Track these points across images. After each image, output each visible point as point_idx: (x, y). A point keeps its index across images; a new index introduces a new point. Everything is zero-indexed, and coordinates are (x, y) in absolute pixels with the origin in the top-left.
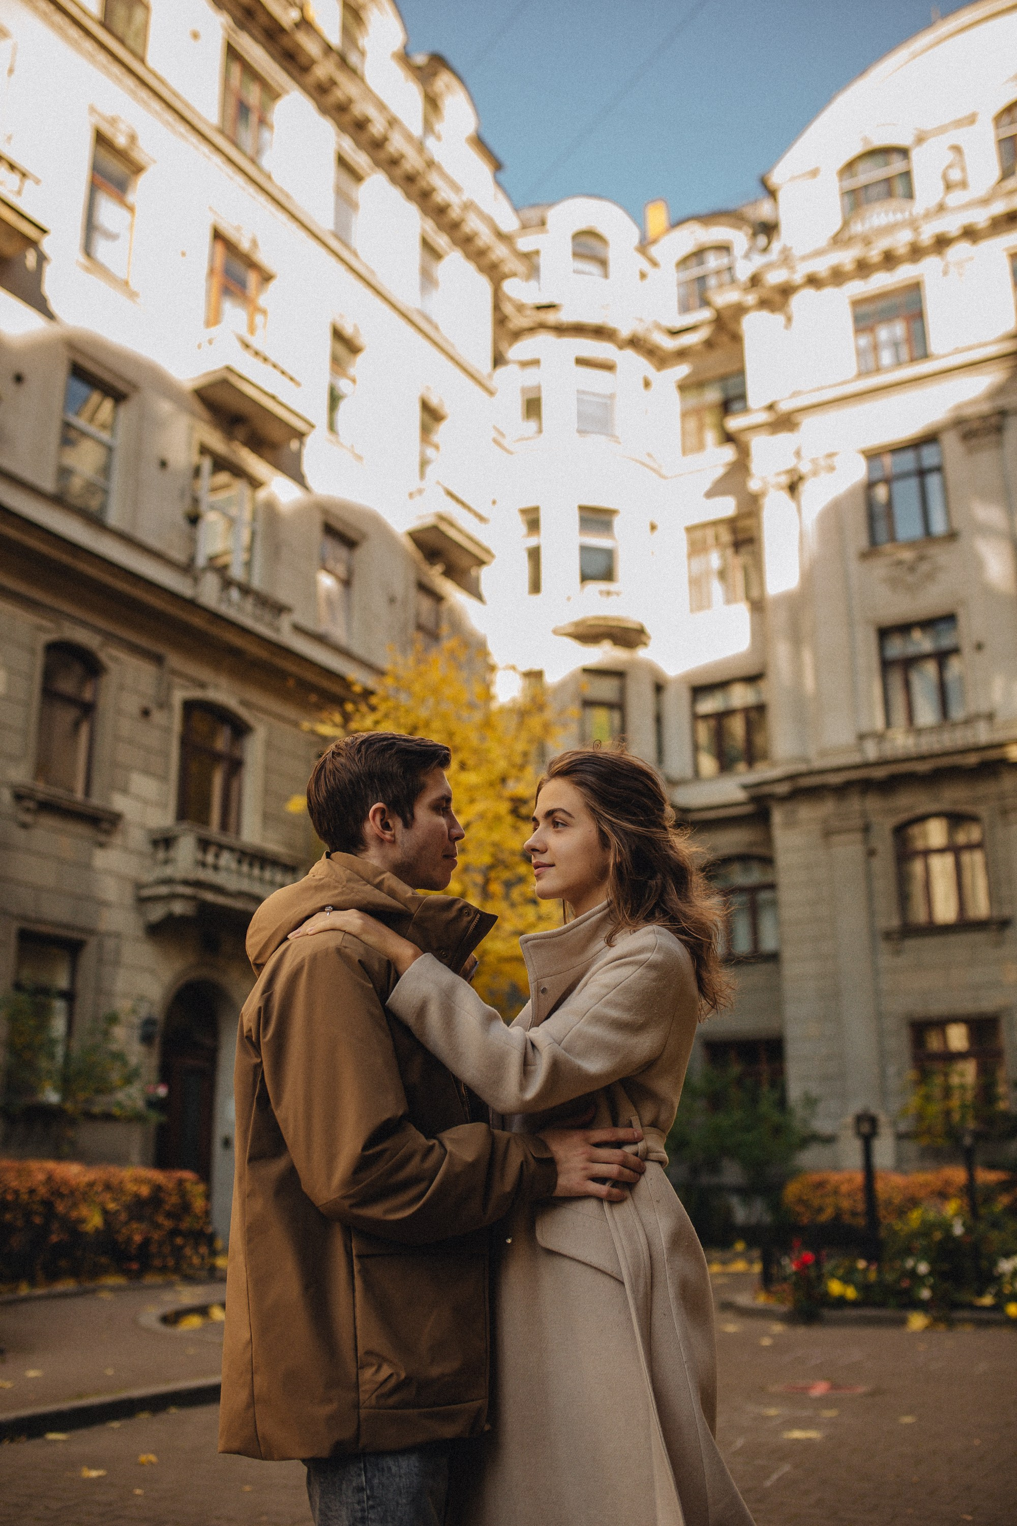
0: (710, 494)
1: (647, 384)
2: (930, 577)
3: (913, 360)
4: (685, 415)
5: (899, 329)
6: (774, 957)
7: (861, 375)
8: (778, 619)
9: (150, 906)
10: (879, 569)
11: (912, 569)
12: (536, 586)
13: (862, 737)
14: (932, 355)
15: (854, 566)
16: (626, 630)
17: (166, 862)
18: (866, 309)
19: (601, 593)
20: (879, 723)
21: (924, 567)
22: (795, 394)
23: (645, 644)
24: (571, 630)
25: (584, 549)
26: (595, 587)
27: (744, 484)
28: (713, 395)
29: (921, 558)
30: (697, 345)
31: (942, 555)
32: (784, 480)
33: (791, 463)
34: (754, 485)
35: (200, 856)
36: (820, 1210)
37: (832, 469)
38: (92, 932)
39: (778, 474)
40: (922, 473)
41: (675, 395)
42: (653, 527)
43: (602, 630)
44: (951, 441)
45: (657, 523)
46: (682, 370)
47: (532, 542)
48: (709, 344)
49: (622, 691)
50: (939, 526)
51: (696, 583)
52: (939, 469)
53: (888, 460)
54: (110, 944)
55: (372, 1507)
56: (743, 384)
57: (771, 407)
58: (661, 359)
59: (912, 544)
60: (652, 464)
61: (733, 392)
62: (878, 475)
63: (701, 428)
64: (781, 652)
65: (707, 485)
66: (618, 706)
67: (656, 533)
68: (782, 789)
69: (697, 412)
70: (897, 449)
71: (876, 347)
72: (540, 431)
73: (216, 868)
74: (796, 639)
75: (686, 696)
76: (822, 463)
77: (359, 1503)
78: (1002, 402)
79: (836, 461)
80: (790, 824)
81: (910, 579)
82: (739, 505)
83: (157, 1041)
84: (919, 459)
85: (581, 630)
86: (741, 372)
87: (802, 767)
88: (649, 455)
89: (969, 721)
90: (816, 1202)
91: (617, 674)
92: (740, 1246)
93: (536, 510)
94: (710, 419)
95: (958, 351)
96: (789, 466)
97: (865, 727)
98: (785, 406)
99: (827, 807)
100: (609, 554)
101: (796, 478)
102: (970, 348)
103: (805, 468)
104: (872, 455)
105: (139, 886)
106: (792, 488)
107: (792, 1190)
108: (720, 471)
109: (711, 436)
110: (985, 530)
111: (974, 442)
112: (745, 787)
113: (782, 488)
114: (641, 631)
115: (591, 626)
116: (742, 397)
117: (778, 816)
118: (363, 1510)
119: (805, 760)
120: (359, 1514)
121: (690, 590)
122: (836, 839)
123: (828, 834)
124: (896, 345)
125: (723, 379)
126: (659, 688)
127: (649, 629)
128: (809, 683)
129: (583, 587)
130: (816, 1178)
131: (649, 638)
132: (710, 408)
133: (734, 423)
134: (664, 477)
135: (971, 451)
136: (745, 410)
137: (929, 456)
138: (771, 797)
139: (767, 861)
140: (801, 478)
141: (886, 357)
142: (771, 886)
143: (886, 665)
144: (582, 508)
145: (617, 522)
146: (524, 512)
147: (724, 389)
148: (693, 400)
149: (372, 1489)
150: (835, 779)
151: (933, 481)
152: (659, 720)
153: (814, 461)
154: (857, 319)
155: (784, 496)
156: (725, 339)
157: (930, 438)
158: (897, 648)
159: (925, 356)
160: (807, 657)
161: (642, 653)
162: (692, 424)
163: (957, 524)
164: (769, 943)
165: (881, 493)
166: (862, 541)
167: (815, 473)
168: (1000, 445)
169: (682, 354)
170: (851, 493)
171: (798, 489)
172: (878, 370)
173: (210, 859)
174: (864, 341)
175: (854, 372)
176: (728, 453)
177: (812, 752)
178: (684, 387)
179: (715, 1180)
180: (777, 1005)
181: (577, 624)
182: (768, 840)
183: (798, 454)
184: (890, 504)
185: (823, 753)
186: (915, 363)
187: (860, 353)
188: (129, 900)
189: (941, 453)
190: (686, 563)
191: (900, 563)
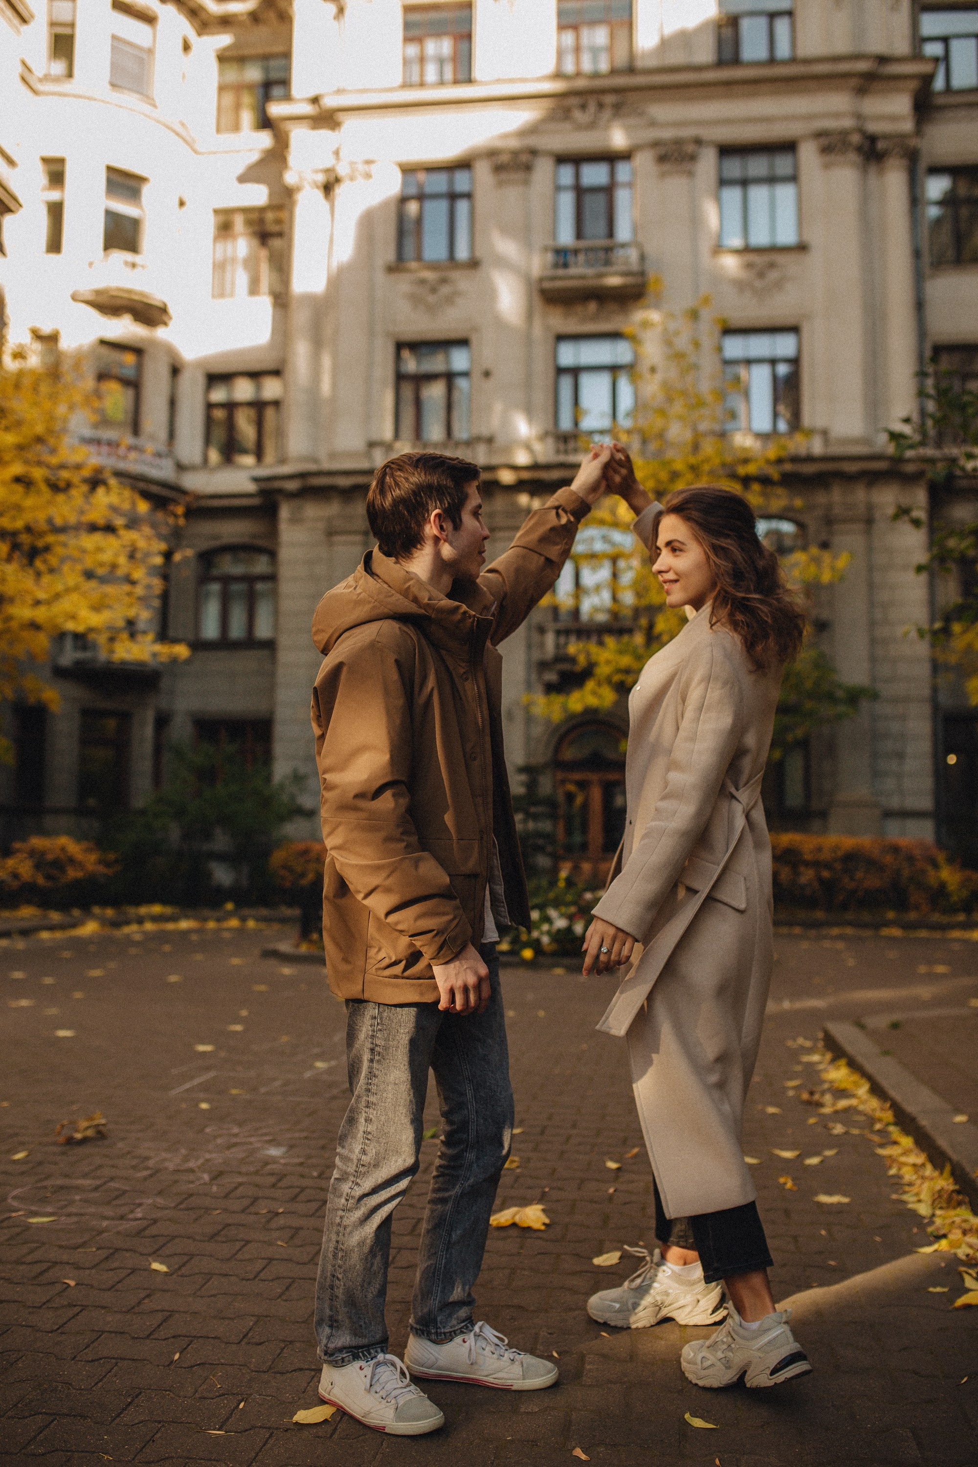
0: (242, 179)
1: (187, 47)
2: (450, 300)
3: (456, 82)
4: (222, 89)
5: (446, 46)
6: (270, 645)
7: (406, 85)
8: (300, 318)
10: (403, 284)
11: (434, 290)
12: (55, 245)
13: (372, 445)
14: (475, 81)
15: (380, 277)
16: (149, 306)
18: (416, 17)
19: (126, 263)
20: (388, 434)
21: (445, 290)
22: (339, 92)
23: (165, 324)
24: (90, 298)
25: (109, 214)
26: (119, 256)
27: (281, 175)
28: (254, 74)
29: (444, 281)
30: (242, 15)
31: (462, 281)
32: (321, 178)
33: (329, 162)
34: (290, 178)
36: (303, 875)
37: (368, 176)
39: (316, 171)
40: (453, 197)
41: (213, 65)
42: (182, 204)
43: (125, 303)
44: (483, 169)
45: (186, 199)
46: (224, 40)
47: (54, 195)
48: (255, 17)
49: (139, 367)
50: (462, 253)
51: (220, 267)
52: (468, 196)
53: (422, 176)
55: (380, 1030)
56: (288, 68)
57: (315, 100)
58: (203, 24)
59: (434, 266)
60: (184, 134)
61: (275, 75)
62: (413, 191)
63: (237, 107)
64: (301, 351)
65: (240, 169)
66: (134, 384)
67: (185, 208)
68: (292, 486)
69: (239, 88)
70: (432, 169)
71: (422, 60)
72: (70, 74)
74: (317, 343)
75: (201, 381)
76: (361, 167)
77: (371, 1026)
78: (533, 141)
79: (373, 168)
80: (295, 520)
81: (431, 299)
82: (271, 195)
84: (451, 182)
85: (102, 299)
86: (287, 55)
87: (312, 467)
88: (183, 124)
89: (470, 443)
90: (299, 869)
91: (137, 351)
92: (230, 906)
93: (62, 161)
94: (247, 99)
95: (498, 81)
96: (328, 164)
97: (375, 437)
98: (330, 102)
99: (332, 509)
100: (135, 224)
101: (332, 179)
102: (511, 81)
103: (342, 170)
104: (408, 170)
106: (328, 188)
107: (278, 857)
108: (255, 157)
109: (247, 117)
110: (502, 263)
111: (504, 176)
112: (256, 480)
113: (318, 187)
114: (163, 310)
115: (113, 297)
116: (285, 83)
117: (284, 512)
118: (373, 1031)
119: (315, 460)
120: (370, 1033)
121: (214, 273)
122: (337, 539)
123: (331, 533)
124: (441, 61)
125: (265, 58)
126: (175, 371)
127: (171, 310)
128: (326, 387)
129: (106, 256)
130: (301, 846)
131: (170, 318)
132: (250, 87)
133: (276, 109)
134: (196, 152)
135: (500, 184)
136: (287, 97)
137: (462, 181)
138: (280, 491)
139: (272, 554)
140: (338, 180)
141: (431, 73)
142: (272, 578)
143: (400, 377)
144: (110, 169)
145: (146, 191)
146: (45, 160)
147: (266, 70)
148: (233, 75)
149: (381, 1018)
150: (343, 482)
151: (462, 206)
152: (173, 403)
153: (352, 164)
154: (407, 26)
155: (319, 194)
156: (272, 15)
157: (464, 164)
158: (411, 365)
159: (469, 81)
160: (327, 361)
161: (161, 333)
162: (229, 99)
163: (478, 254)
164: (263, 631)
165: (413, 207)
166: (389, 255)
167: (352, 179)
168: (526, 183)
169: (226, 22)
170: (385, 204)
171: (334, 190)
172: (422, 85)
174: (412, 50)
175: (399, 80)
176: (265, 140)
177: (322, 453)
178: (223, 58)
179: (206, 847)
180: (271, 690)
181: (98, 292)
182: (273, 532)
183: (337, 153)
184: (419, 221)
185: (333, 456)
186: (458, 85)
187: (406, 62)
189: (472, 181)
190: (212, 246)
191: (423, 282)
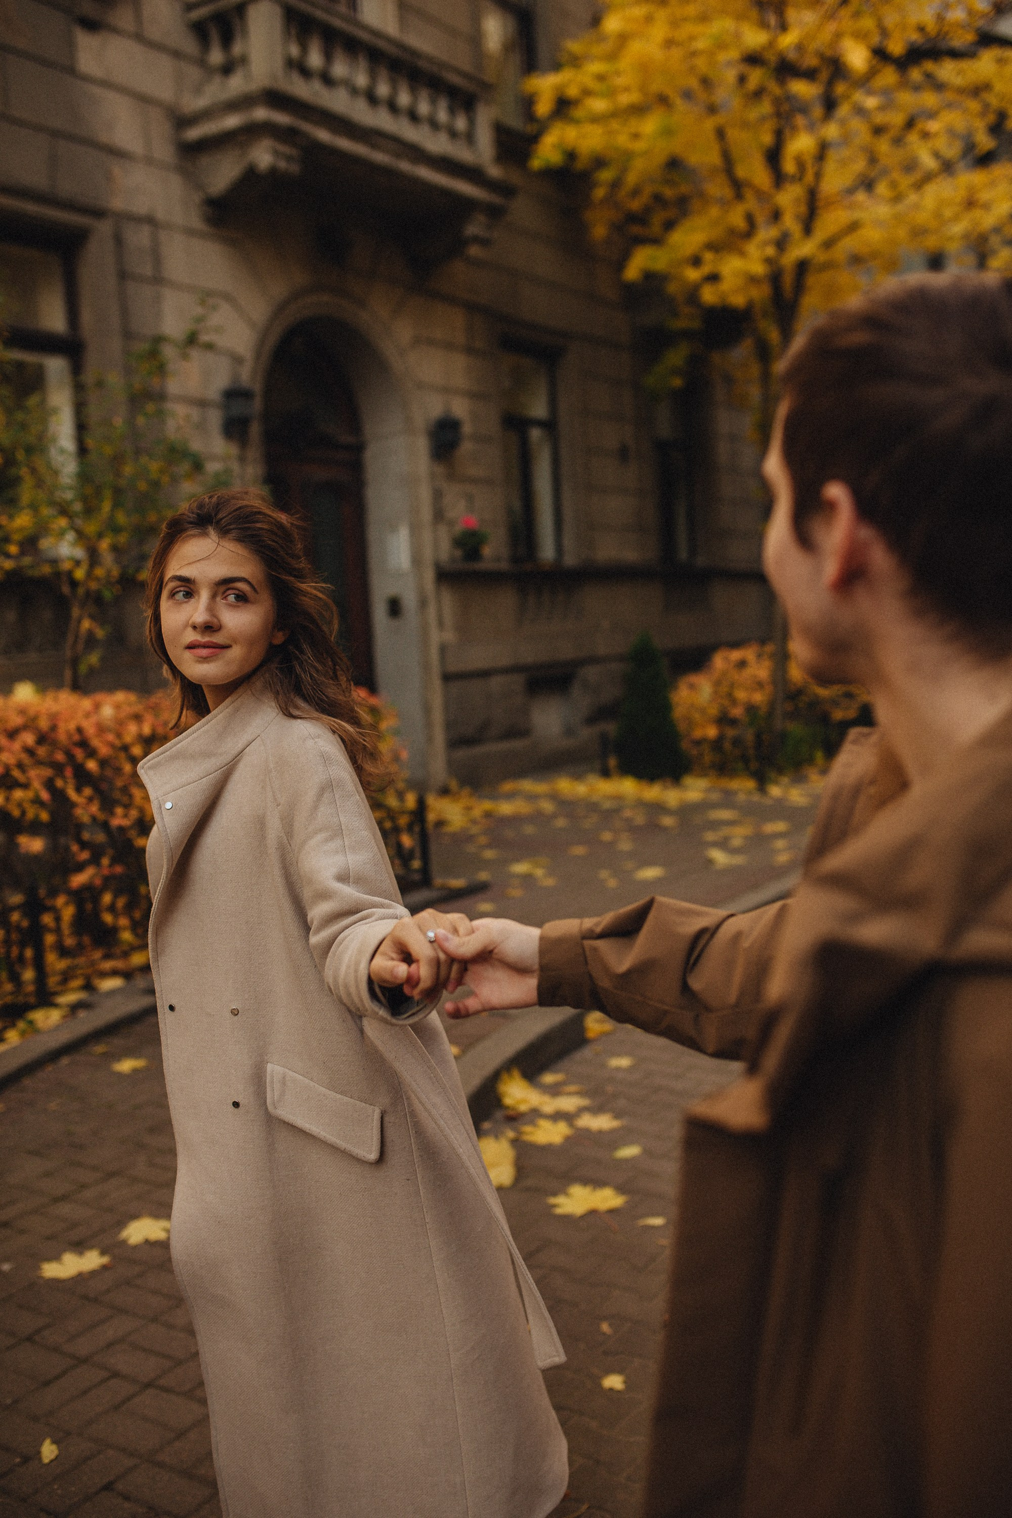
9: (205, 161)
17: (227, 69)
35: (294, 50)
38: (99, 213)
54: (138, 238)
73: (328, 80)
83: (255, 430)
105: (182, 121)
173: (315, 59)
188: (164, 151)
